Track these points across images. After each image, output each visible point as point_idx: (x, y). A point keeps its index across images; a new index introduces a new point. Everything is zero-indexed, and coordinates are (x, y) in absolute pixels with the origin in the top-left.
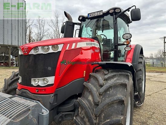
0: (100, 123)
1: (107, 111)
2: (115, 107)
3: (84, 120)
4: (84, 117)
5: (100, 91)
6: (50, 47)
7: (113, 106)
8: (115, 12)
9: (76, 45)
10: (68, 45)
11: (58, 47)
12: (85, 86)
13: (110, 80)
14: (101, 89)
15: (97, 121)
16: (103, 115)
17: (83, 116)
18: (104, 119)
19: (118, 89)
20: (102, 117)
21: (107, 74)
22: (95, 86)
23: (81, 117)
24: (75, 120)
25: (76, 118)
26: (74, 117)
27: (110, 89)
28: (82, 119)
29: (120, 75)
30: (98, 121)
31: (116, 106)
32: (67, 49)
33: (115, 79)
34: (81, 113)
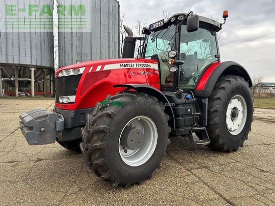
6: (71, 70)
8: (176, 20)
9: (102, 68)
10: (92, 68)
11: (79, 71)
32: (90, 71)
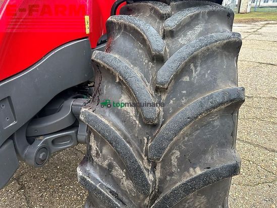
0: (168, 178)
1: (188, 141)
2: (214, 127)
3: (114, 173)
4: (110, 166)
5: (160, 79)
7: (209, 123)
12: (97, 65)
13: (185, 35)
14: (161, 72)
15: (158, 174)
16: (178, 153)
17: (106, 162)
18: (179, 166)
19: (218, 62)
20: (174, 161)
21: (169, 16)
22: (135, 62)
23: (101, 167)
24: (83, 179)
25: (85, 171)
26: (78, 169)
27: (192, 66)
28: (106, 172)
29: (211, 14)
30: (162, 173)
31: (217, 123)
33: (199, 29)
34: (97, 154)
